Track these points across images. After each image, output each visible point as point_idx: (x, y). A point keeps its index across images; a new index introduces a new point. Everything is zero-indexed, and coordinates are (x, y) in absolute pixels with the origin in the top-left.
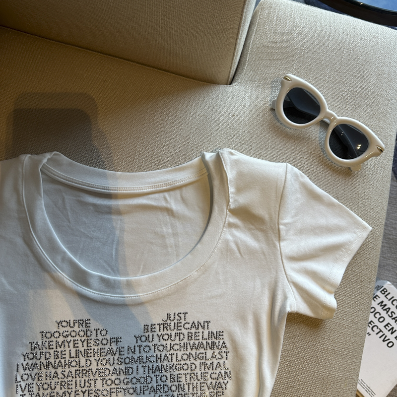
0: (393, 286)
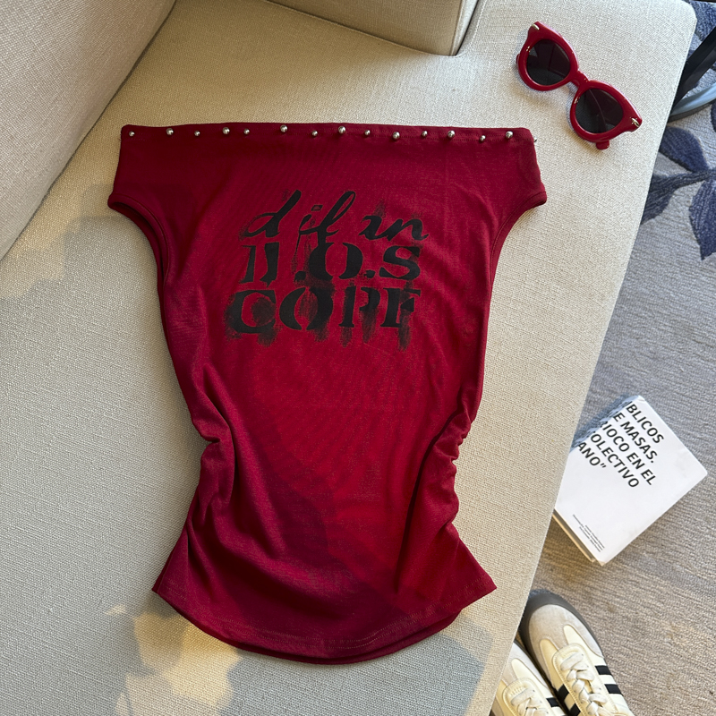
0: (646, 402)
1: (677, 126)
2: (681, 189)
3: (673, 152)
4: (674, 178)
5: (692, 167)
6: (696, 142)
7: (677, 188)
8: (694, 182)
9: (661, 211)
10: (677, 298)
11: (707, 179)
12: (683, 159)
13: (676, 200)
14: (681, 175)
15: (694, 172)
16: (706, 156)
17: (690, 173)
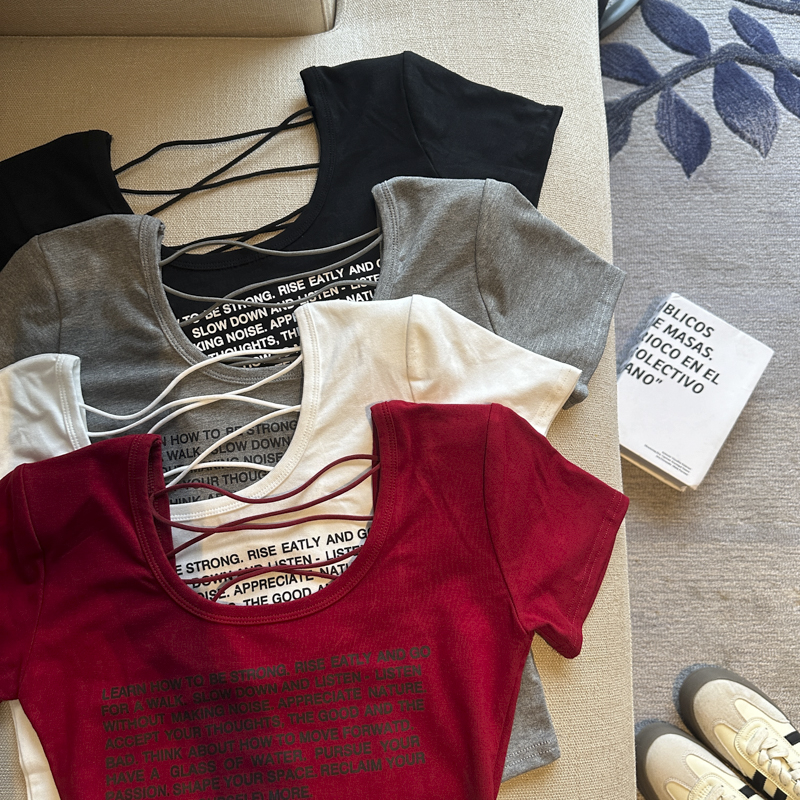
0: (682, 298)
1: (611, 41)
2: (640, 108)
3: (617, 71)
4: (627, 100)
5: (643, 81)
6: (638, 52)
7: (634, 108)
8: (650, 96)
9: (626, 140)
10: (677, 229)
11: (663, 88)
12: (629, 75)
13: (638, 122)
14: (634, 93)
15: (646, 85)
16: (653, 63)
17: (643, 87)
